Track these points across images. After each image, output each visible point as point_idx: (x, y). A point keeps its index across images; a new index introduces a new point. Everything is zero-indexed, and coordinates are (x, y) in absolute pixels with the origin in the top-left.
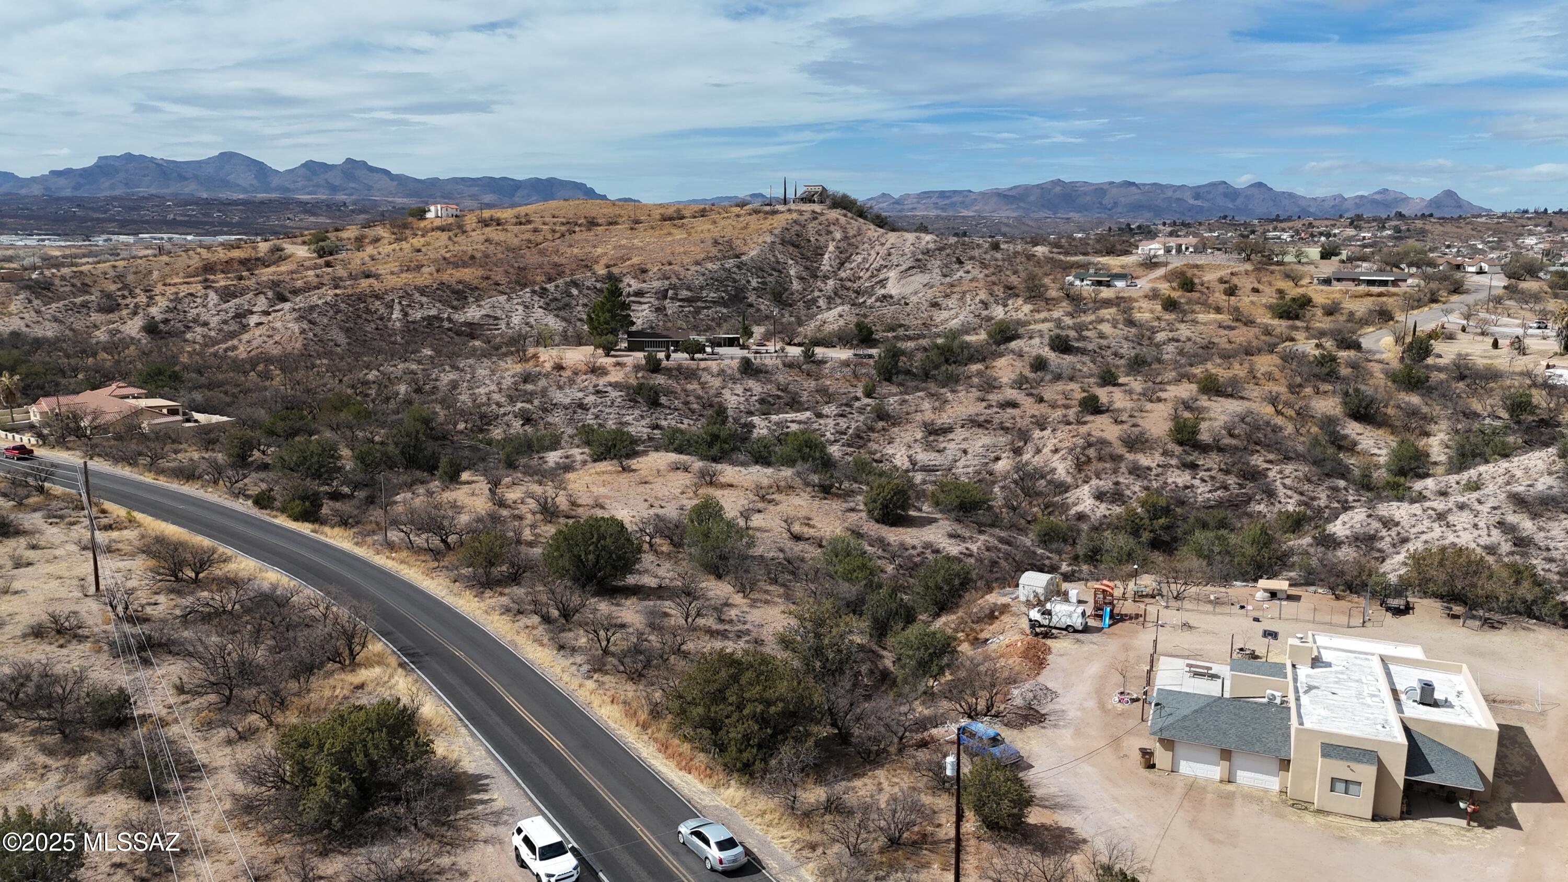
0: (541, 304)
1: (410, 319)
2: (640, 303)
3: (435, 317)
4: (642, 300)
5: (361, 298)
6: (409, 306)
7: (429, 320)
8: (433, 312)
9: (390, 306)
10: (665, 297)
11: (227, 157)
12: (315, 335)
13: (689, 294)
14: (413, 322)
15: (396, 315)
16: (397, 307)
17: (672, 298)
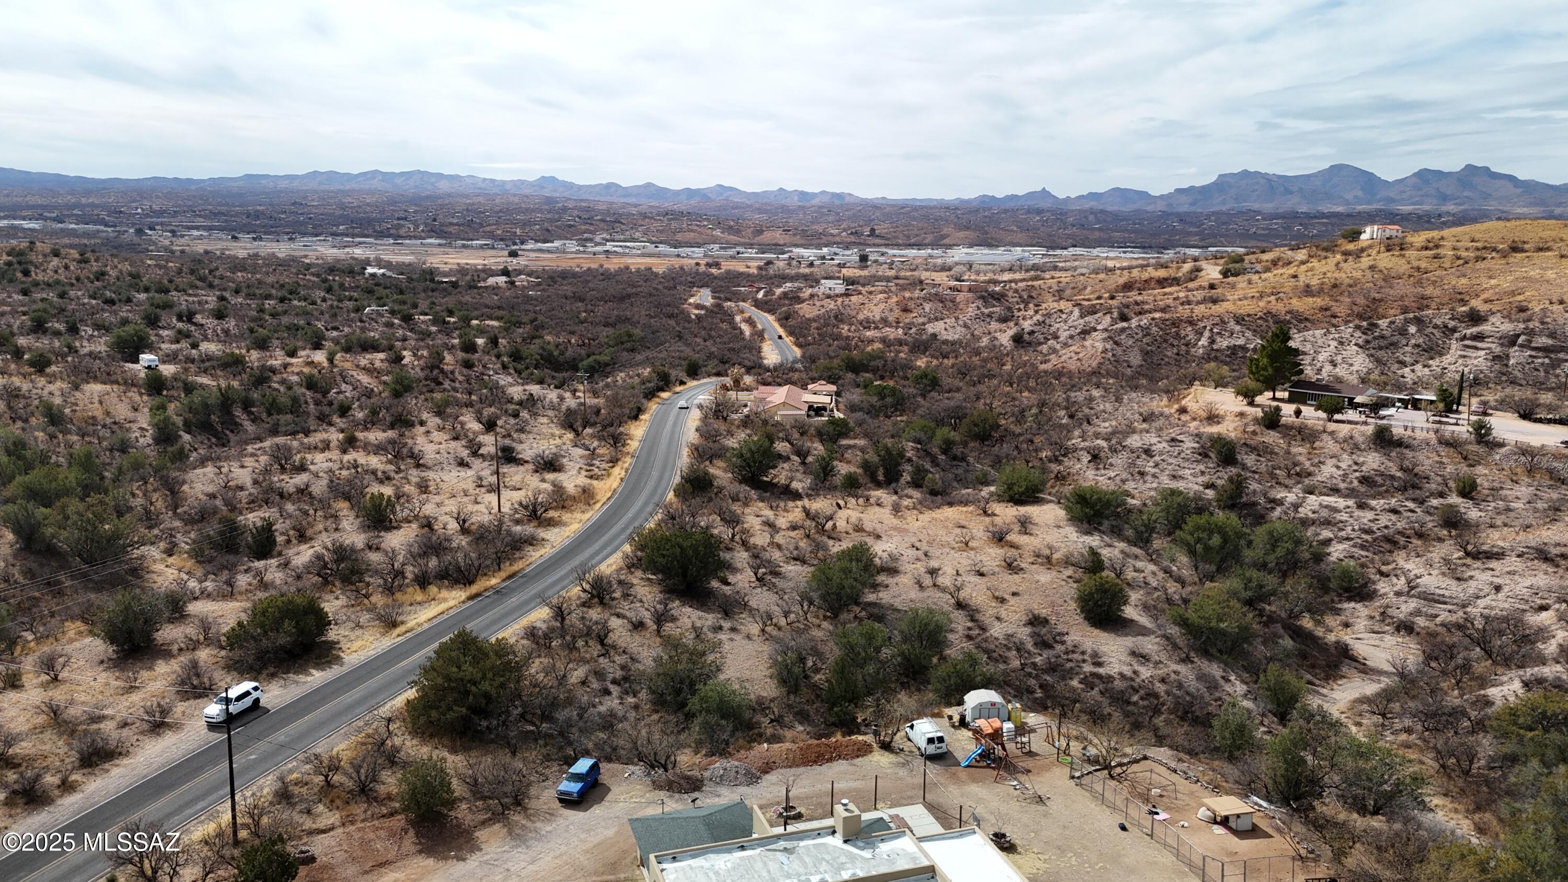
0: (1360, 341)
1: (1215, 347)
2: (1476, 348)
3: (1240, 346)
4: (1479, 345)
5: (1176, 323)
6: (1219, 333)
7: (1234, 349)
8: (1241, 342)
9: (1200, 334)
10: (1513, 343)
11: (1337, 169)
12: (1114, 355)
13: (1550, 342)
14: (1217, 350)
15: (1204, 341)
16: (1207, 334)
17: (1521, 346)
